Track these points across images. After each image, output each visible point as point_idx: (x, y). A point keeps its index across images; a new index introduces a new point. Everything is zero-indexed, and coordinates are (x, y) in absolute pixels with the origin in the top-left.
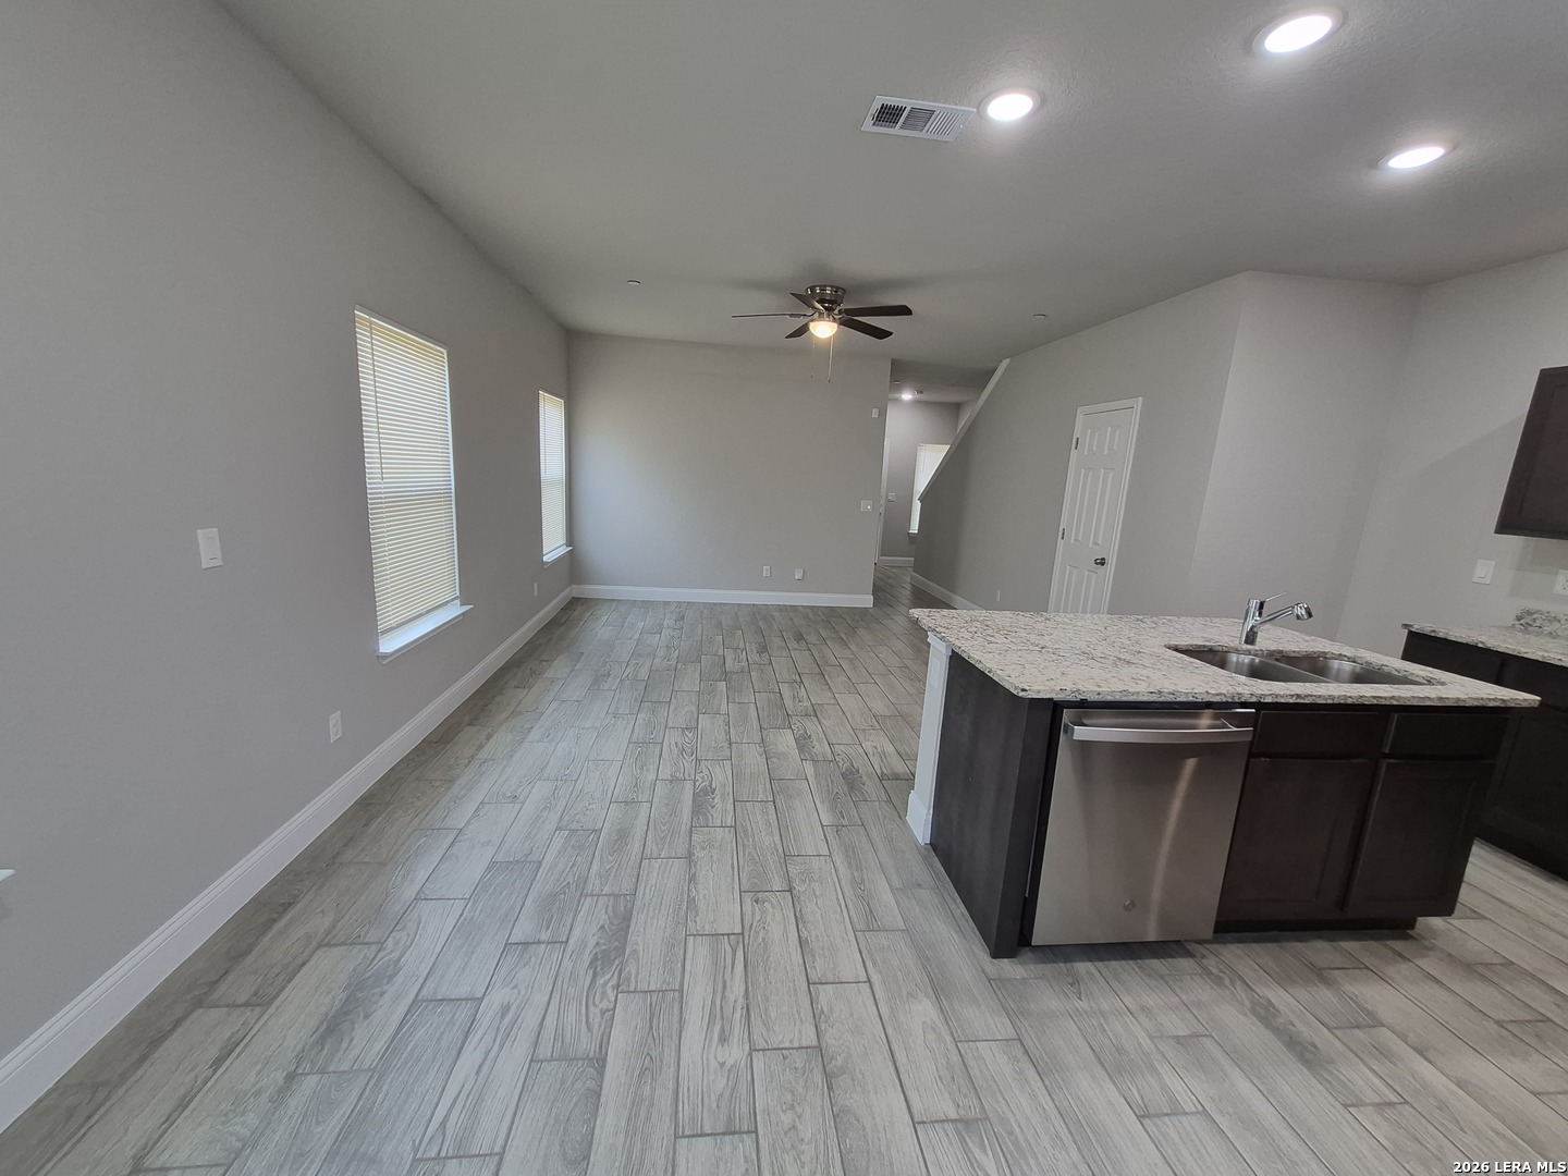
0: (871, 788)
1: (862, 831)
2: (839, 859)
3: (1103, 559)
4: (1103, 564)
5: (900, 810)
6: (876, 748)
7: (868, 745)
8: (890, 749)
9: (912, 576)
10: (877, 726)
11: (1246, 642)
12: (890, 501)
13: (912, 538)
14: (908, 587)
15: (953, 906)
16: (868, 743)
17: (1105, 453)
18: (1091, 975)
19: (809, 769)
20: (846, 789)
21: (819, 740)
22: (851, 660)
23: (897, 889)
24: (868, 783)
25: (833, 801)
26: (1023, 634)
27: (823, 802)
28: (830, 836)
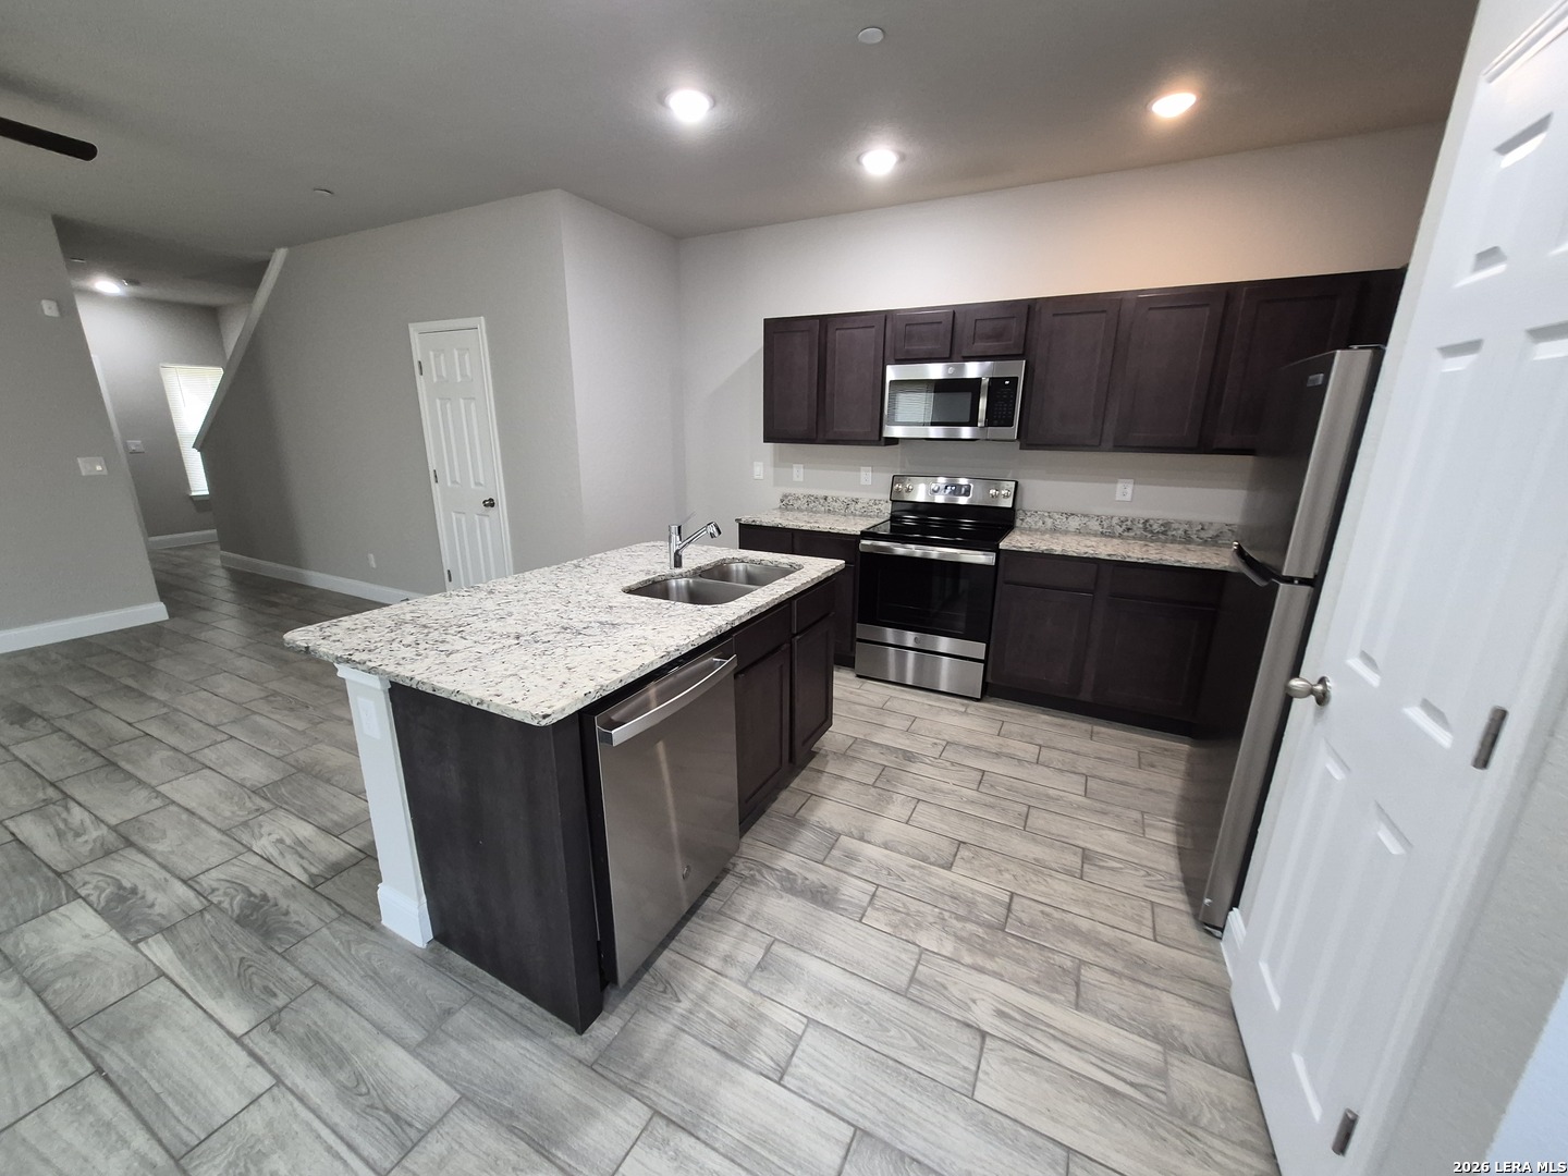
0: (303, 912)
1: (318, 994)
2: (298, 1075)
3: (491, 500)
4: (493, 505)
5: (367, 917)
6: (281, 841)
7: (264, 845)
8: (305, 831)
9: (222, 558)
10: (265, 805)
11: (676, 566)
12: (134, 452)
13: (199, 502)
14: (222, 573)
15: (505, 1005)
16: (264, 841)
17: (459, 380)
18: (672, 963)
19: (160, 952)
20: (256, 941)
21: (158, 887)
22: (165, 719)
23: (419, 1045)
24: (294, 906)
25: (242, 981)
26: (478, 624)
27: (219, 994)
28: (261, 1044)
